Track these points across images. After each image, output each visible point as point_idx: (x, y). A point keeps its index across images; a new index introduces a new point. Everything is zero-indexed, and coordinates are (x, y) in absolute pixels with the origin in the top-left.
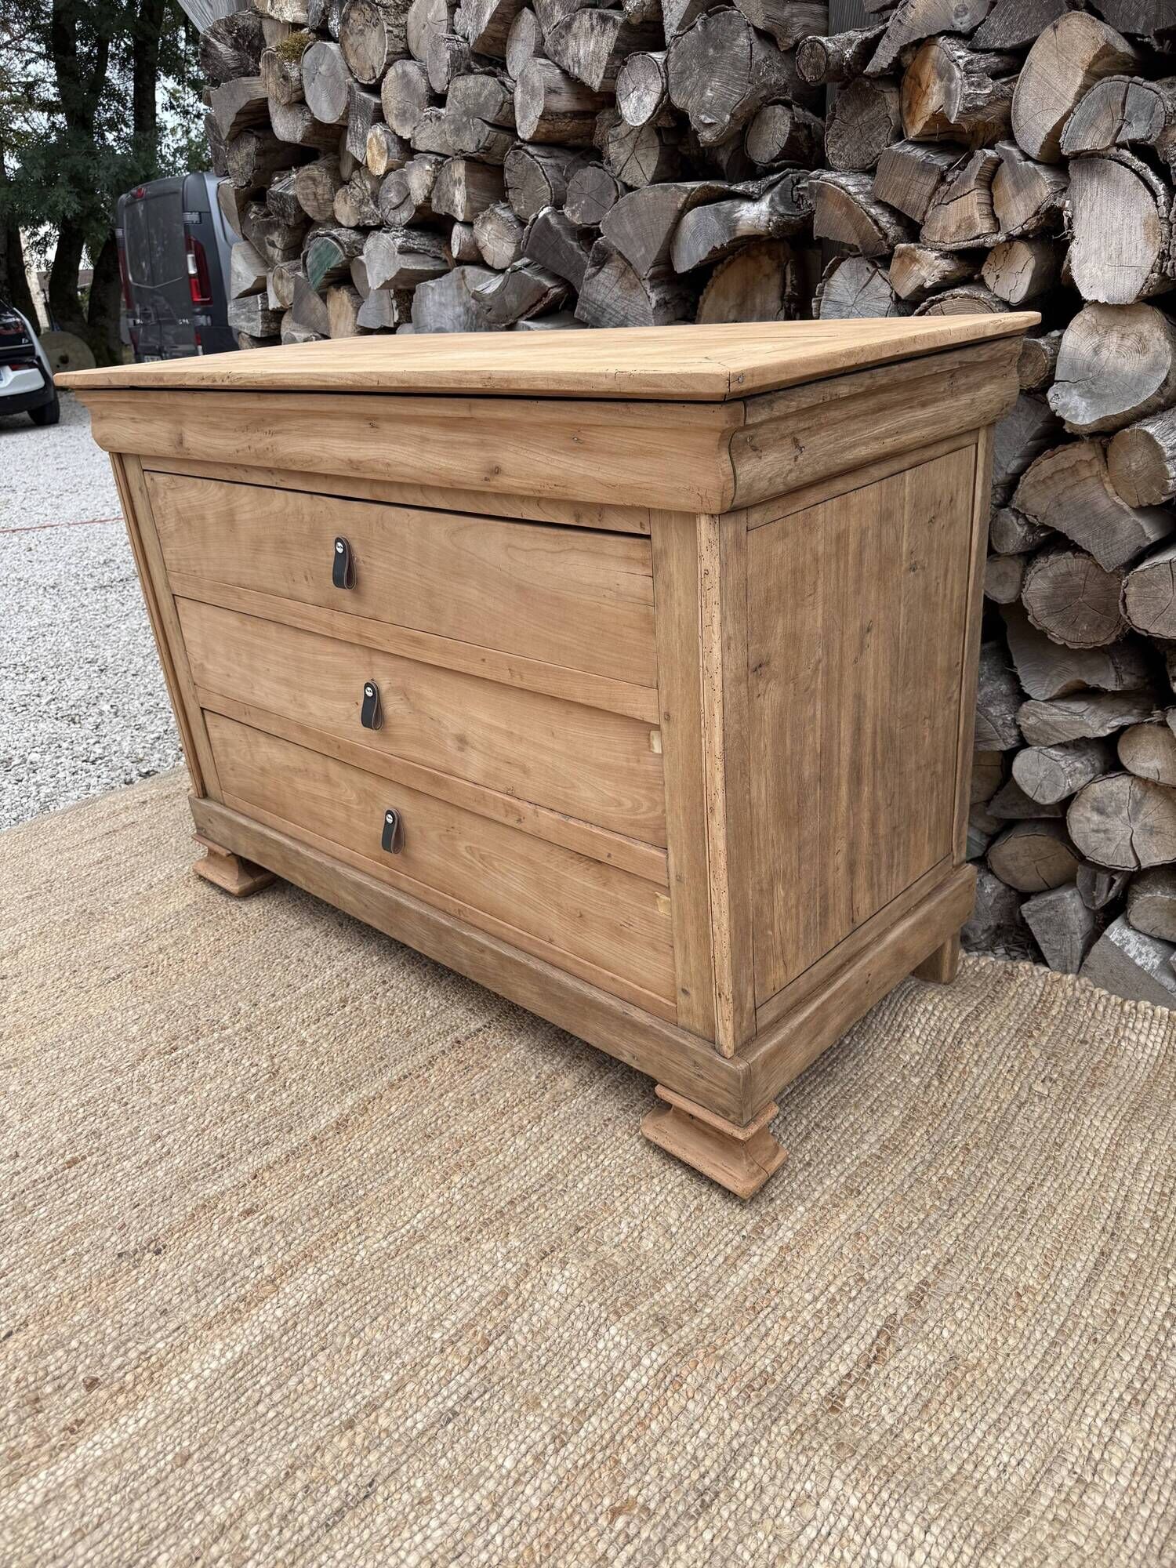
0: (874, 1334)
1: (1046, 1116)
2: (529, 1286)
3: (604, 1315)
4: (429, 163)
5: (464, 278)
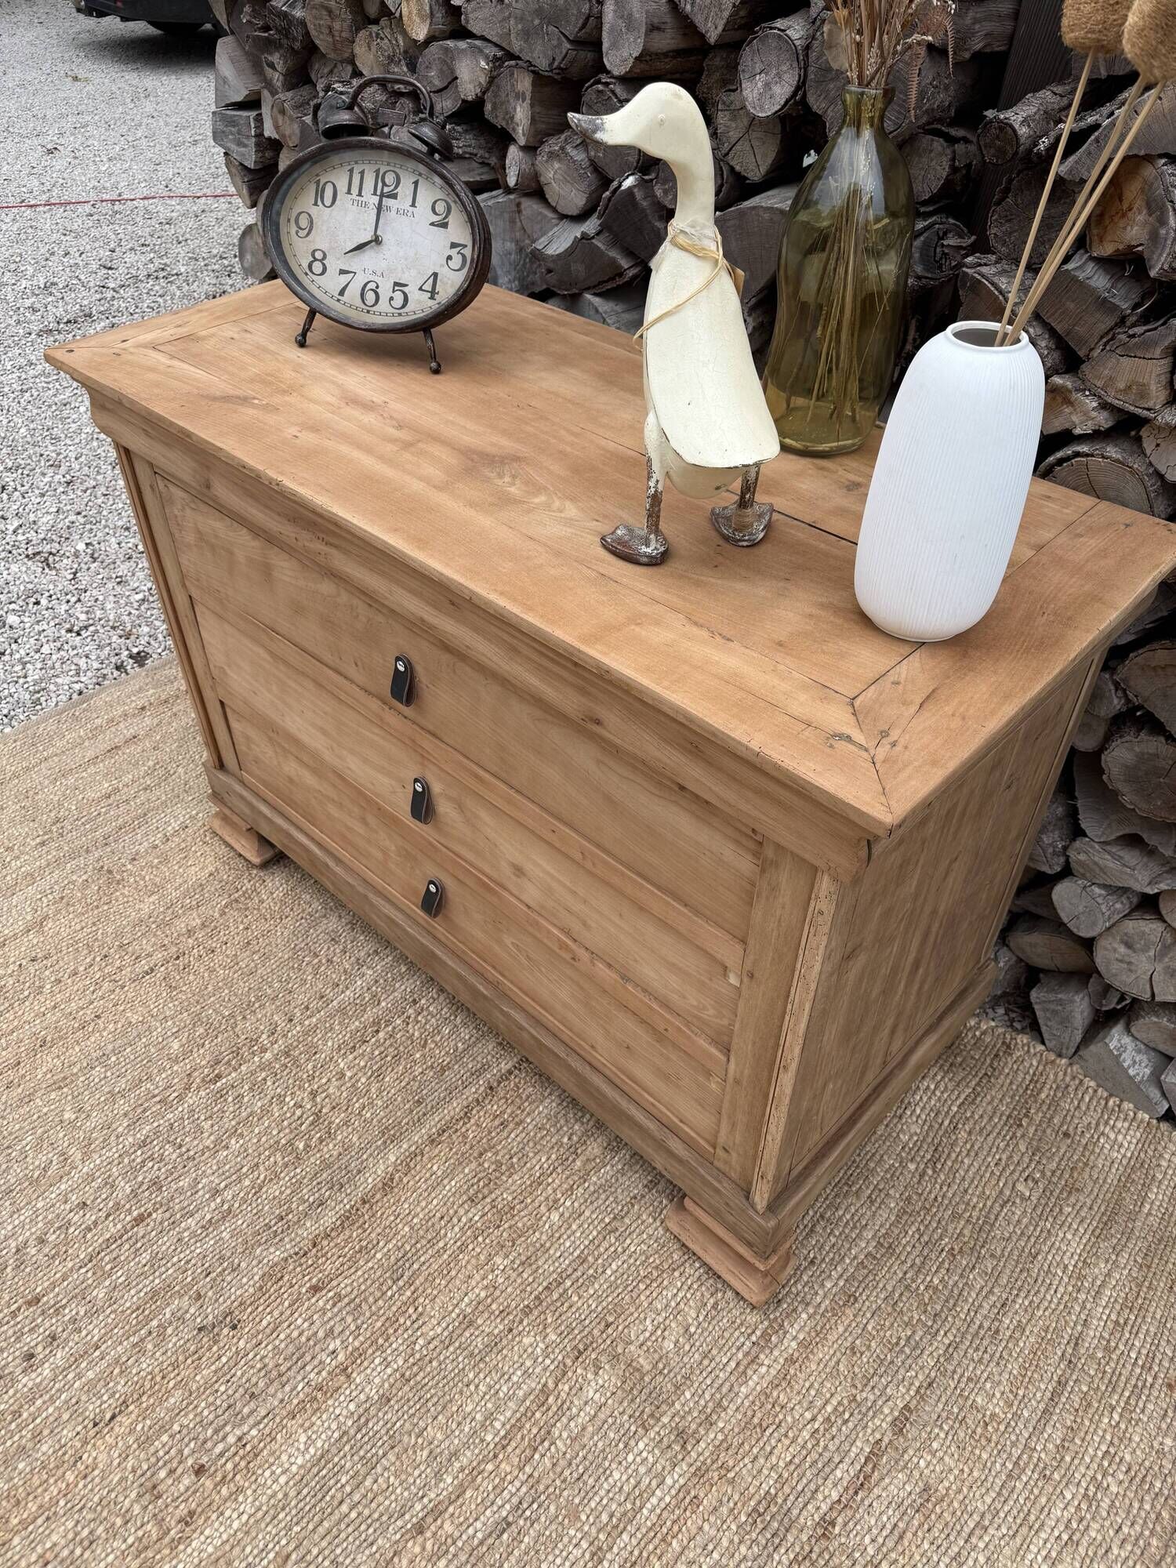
0: (863, 1460)
1: (1025, 1221)
2: (566, 1388)
3: (633, 1428)
4: (486, 58)
5: (519, 211)
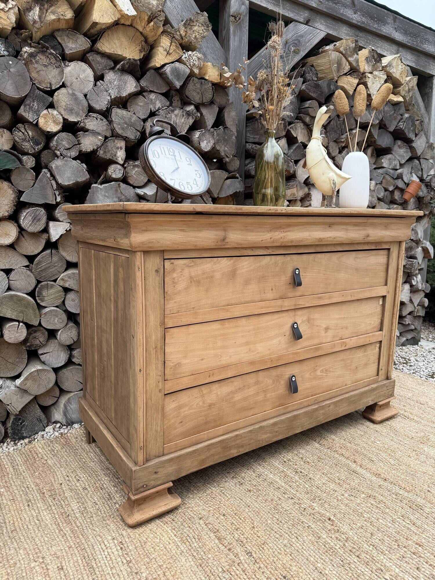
4: (102, 136)
5: (119, 186)
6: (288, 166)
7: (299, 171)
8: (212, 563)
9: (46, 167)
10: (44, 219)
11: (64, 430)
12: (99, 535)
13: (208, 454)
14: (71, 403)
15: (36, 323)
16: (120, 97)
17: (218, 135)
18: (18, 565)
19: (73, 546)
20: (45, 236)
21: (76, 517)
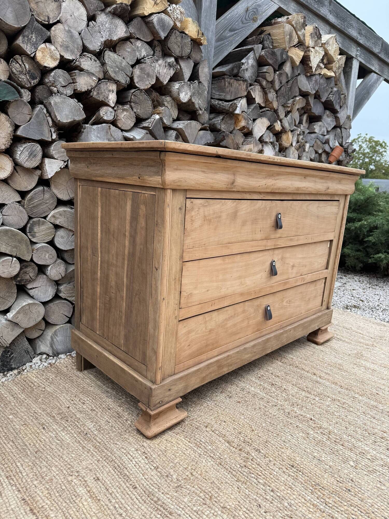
4: (96, 77)
5: (110, 129)
6: (248, 123)
7: (255, 129)
8: (230, 461)
9: (42, 103)
10: (40, 155)
11: (52, 360)
12: (123, 448)
13: (208, 372)
14: (57, 335)
15: (28, 259)
16: (111, 40)
17: (194, 88)
18: (55, 480)
19: (101, 459)
20: (38, 172)
21: (95, 434)
